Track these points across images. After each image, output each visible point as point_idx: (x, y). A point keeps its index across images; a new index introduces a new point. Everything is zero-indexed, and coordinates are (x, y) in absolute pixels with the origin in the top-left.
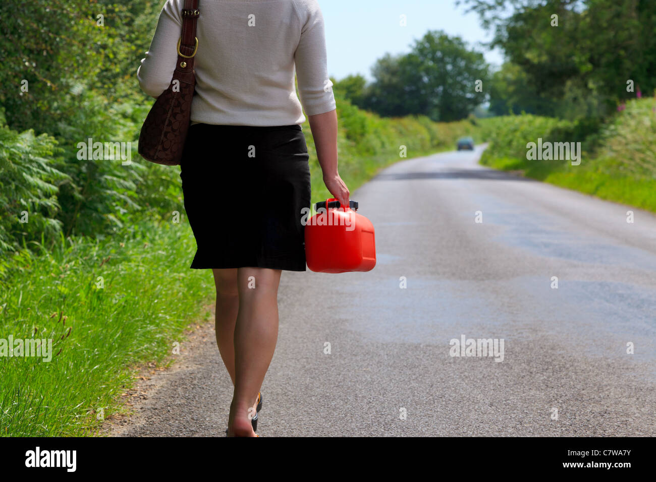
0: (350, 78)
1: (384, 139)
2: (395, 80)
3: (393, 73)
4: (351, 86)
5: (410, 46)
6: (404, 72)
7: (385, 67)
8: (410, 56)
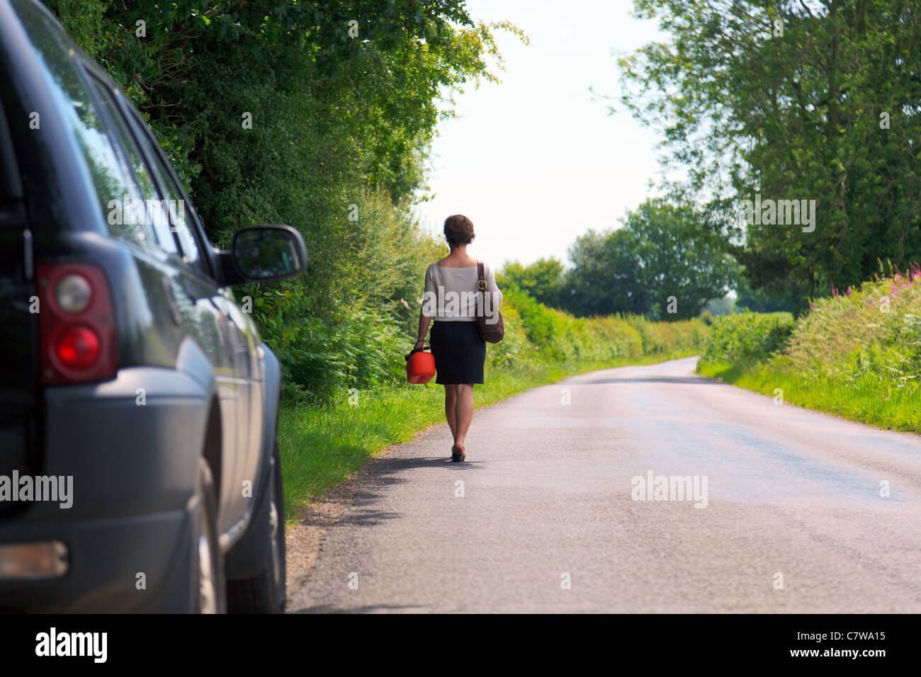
0: (541, 264)
1: (579, 343)
2: (601, 266)
3: (599, 257)
4: (543, 274)
5: (622, 220)
6: (613, 255)
7: (587, 248)
8: (621, 233)
